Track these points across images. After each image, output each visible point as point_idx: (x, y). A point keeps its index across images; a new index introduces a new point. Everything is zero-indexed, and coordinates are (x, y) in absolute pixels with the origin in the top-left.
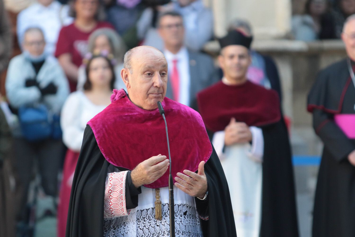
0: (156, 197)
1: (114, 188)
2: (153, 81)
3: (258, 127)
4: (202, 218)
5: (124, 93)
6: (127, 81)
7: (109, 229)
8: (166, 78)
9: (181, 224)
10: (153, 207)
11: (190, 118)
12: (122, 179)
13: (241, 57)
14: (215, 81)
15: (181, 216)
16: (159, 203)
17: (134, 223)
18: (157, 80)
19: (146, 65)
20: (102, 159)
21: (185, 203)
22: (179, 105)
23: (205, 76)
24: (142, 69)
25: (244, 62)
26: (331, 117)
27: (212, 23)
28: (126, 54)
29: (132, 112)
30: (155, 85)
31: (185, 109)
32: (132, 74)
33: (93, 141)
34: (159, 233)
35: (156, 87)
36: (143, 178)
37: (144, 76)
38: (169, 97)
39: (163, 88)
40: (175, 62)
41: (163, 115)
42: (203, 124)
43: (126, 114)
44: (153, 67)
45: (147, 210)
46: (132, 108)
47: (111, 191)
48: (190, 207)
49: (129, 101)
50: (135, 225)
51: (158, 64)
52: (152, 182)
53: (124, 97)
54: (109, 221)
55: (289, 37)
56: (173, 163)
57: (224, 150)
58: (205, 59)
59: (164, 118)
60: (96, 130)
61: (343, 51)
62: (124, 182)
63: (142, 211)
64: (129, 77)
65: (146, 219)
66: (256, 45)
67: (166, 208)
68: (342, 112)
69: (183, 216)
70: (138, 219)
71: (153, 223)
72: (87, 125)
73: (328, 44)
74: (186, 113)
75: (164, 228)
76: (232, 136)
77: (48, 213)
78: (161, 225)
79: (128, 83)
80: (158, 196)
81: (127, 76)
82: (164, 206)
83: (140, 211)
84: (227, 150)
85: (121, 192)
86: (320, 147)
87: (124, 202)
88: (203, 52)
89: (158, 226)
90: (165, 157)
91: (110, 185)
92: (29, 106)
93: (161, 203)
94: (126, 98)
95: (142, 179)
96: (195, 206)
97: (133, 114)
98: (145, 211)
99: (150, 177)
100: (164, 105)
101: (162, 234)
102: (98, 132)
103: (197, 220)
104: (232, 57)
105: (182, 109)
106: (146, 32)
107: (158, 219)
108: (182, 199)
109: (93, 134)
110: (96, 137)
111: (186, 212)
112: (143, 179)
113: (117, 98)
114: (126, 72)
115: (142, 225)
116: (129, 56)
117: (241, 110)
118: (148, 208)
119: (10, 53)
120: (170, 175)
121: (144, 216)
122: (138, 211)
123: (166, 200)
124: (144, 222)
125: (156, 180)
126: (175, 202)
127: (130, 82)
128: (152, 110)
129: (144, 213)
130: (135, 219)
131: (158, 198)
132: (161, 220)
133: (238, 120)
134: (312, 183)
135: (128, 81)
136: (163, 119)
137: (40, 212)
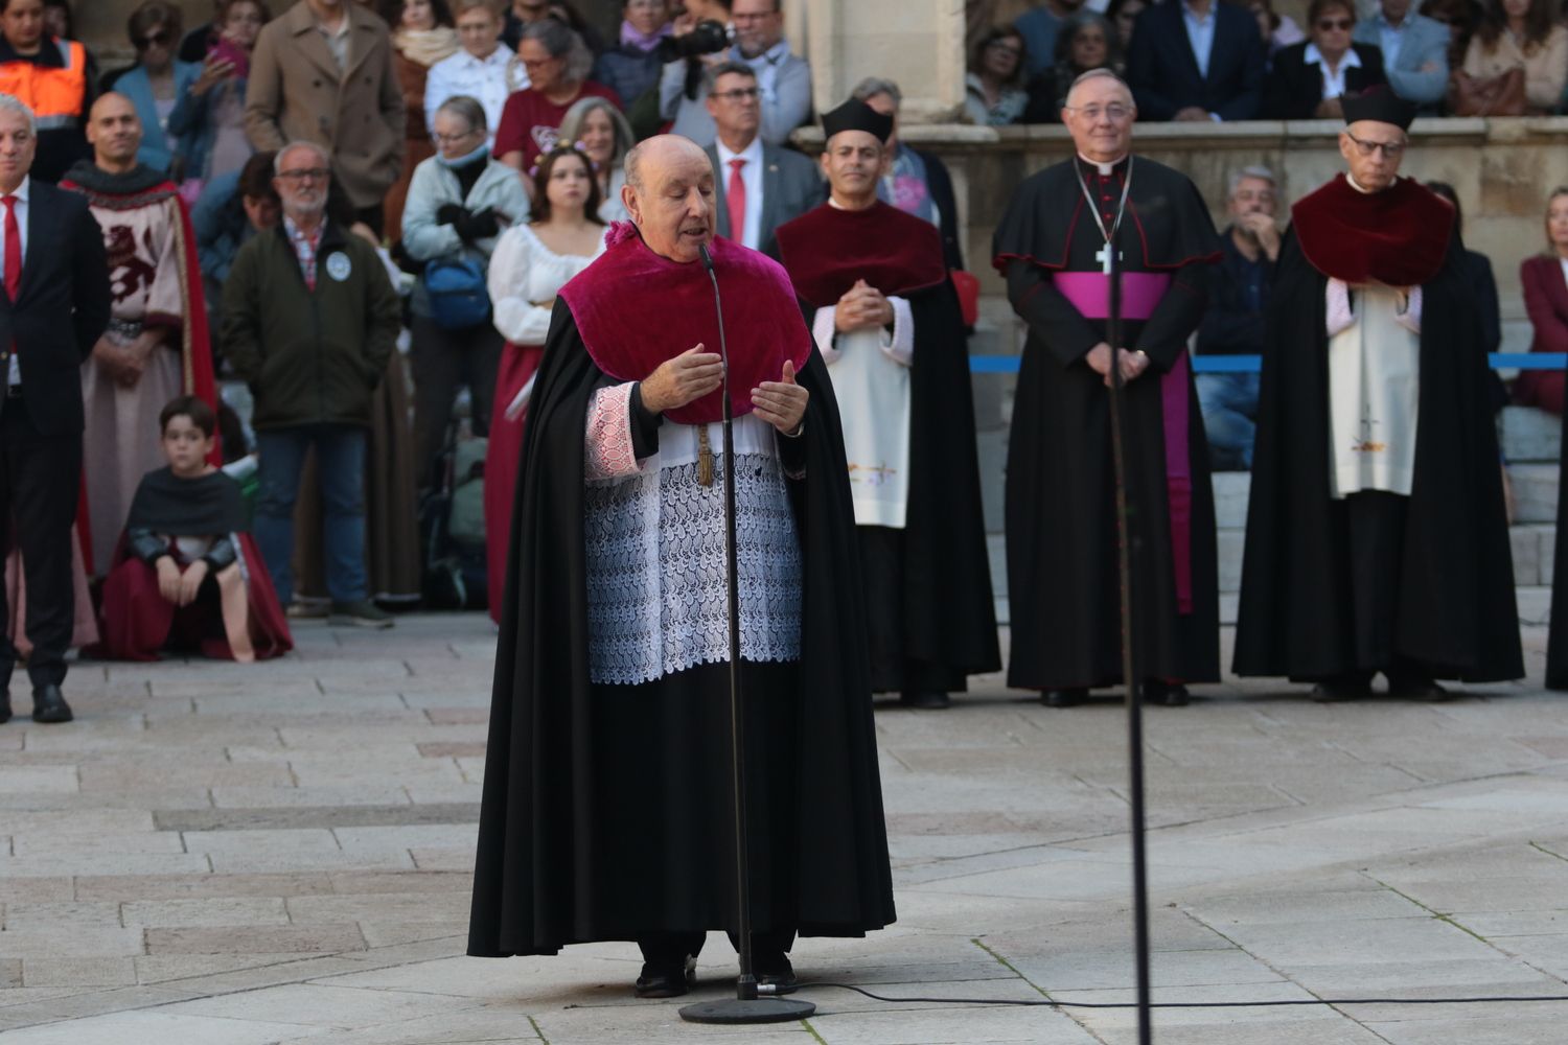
0: (700, 440)
1: (607, 417)
2: (689, 206)
3: (902, 296)
4: (790, 475)
5: (632, 229)
6: (635, 211)
7: (607, 505)
8: (713, 198)
9: (750, 494)
10: (694, 461)
11: (765, 278)
12: (622, 400)
13: (863, 152)
14: (817, 204)
15: (751, 478)
16: (706, 453)
17: (655, 495)
18: (696, 204)
19: (669, 178)
20: (588, 360)
21: (757, 452)
22: (745, 252)
23: (796, 197)
24: (663, 185)
25: (870, 164)
26: (1048, 276)
27: (810, 87)
28: (628, 154)
29: (648, 269)
30: (691, 214)
31: (755, 260)
32: (643, 196)
33: (570, 331)
34: (707, 514)
35: (695, 217)
36: (665, 392)
37: (667, 199)
38: (724, 236)
39: (709, 217)
40: (739, 165)
41: (711, 271)
42: (791, 291)
43: (638, 274)
44: (685, 180)
45: (683, 467)
46: (648, 257)
47: (601, 425)
48: (767, 459)
49: (642, 244)
50: (658, 498)
51: (695, 173)
52: (682, 403)
53: (631, 237)
54: (605, 490)
55: (959, 117)
56: (731, 369)
57: (834, 344)
58: (797, 160)
59: (714, 277)
60: (576, 308)
61: (1069, 144)
62: (626, 404)
63: (671, 470)
64: (639, 202)
65: (680, 485)
66: (904, 132)
67: (720, 464)
68: (1068, 268)
69: (754, 478)
70: (664, 487)
71: (695, 492)
72: (558, 296)
73: (1038, 131)
74: (757, 269)
75: (718, 502)
76: (853, 314)
77: (477, 470)
78: (711, 496)
79: (638, 215)
80: (704, 439)
81: (633, 200)
82: (716, 458)
83: (667, 471)
84: (840, 344)
85: (621, 424)
86: (1023, 338)
87: (630, 443)
88: (790, 145)
89: (705, 498)
90: (718, 356)
91: (600, 412)
92: (444, 260)
93: (710, 451)
94: (636, 239)
95: (663, 394)
96: (777, 456)
97: (650, 271)
98: (678, 468)
99: (681, 389)
100: (714, 250)
101: (714, 514)
102: (580, 313)
103: (781, 483)
104: (847, 151)
105: (750, 262)
106: (675, 104)
107: (705, 484)
108: (752, 444)
109: (570, 318)
110: (577, 323)
111: (760, 470)
112: (666, 395)
113: (617, 238)
114: (630, 193)
115: (672, 498)
116: (635, 161)
117: (868, 262)
118: (683, 464)
119: (403, 152)
120: (725, 392)
121: (677, 479)
122: (663, 469)
123: (719, 448)
124: (678, 492)
125: (691, 399)
126: (736, 450)
127: (641, 211)
128: (691, 263)
129: (676, 473)
130: (658, 485)
131: (705, 443)
132: (710, 486)
133: (871, 284)
134: (1007, 409)
135: (638, 210)
136: (711, 279)
137: (462, 469)
